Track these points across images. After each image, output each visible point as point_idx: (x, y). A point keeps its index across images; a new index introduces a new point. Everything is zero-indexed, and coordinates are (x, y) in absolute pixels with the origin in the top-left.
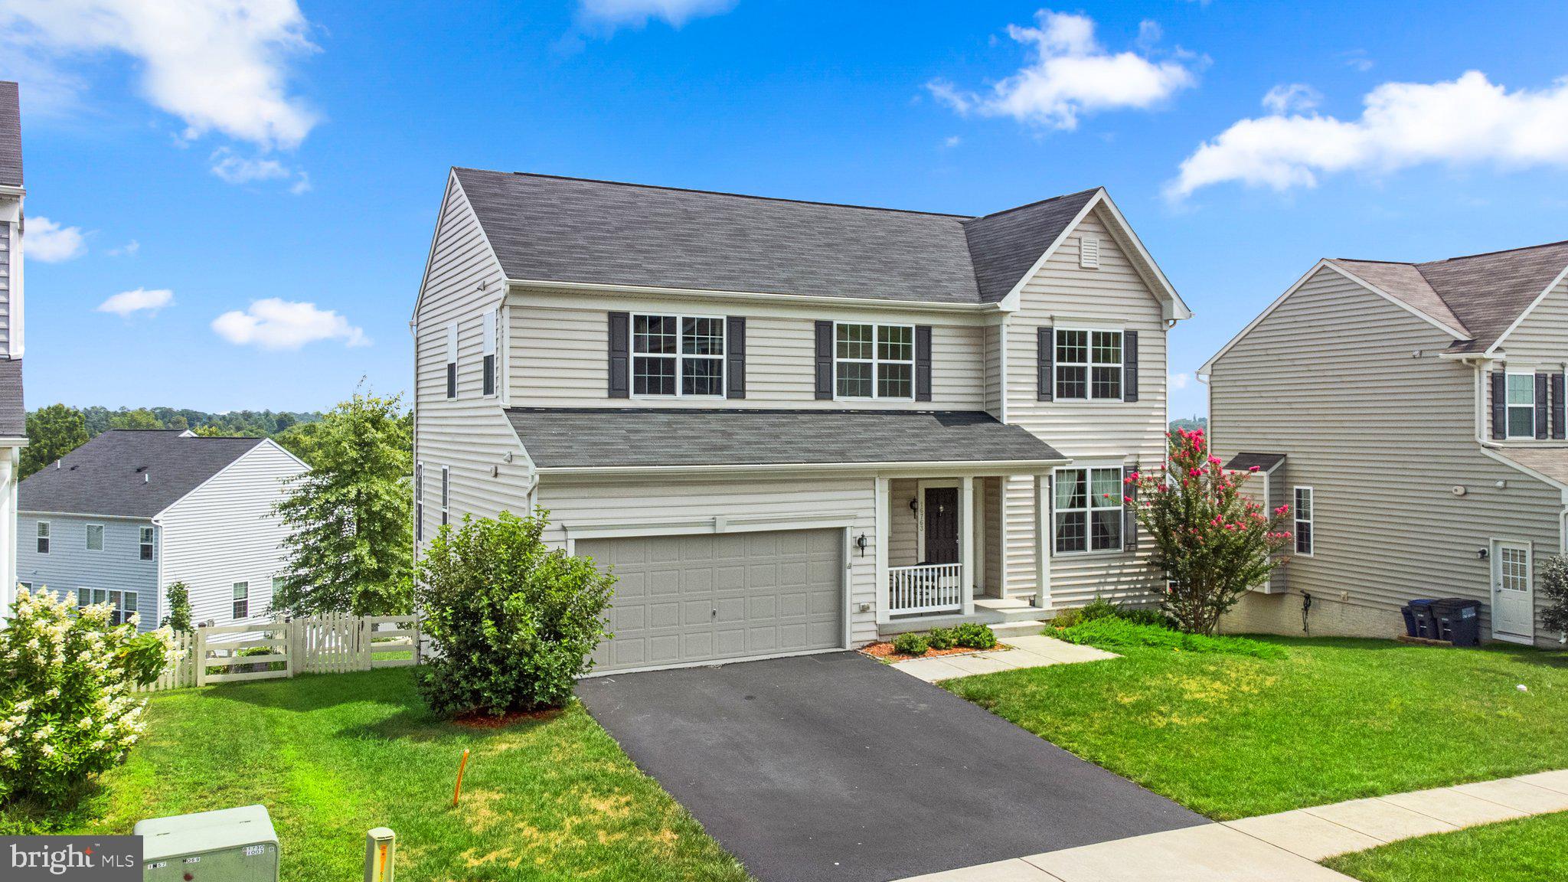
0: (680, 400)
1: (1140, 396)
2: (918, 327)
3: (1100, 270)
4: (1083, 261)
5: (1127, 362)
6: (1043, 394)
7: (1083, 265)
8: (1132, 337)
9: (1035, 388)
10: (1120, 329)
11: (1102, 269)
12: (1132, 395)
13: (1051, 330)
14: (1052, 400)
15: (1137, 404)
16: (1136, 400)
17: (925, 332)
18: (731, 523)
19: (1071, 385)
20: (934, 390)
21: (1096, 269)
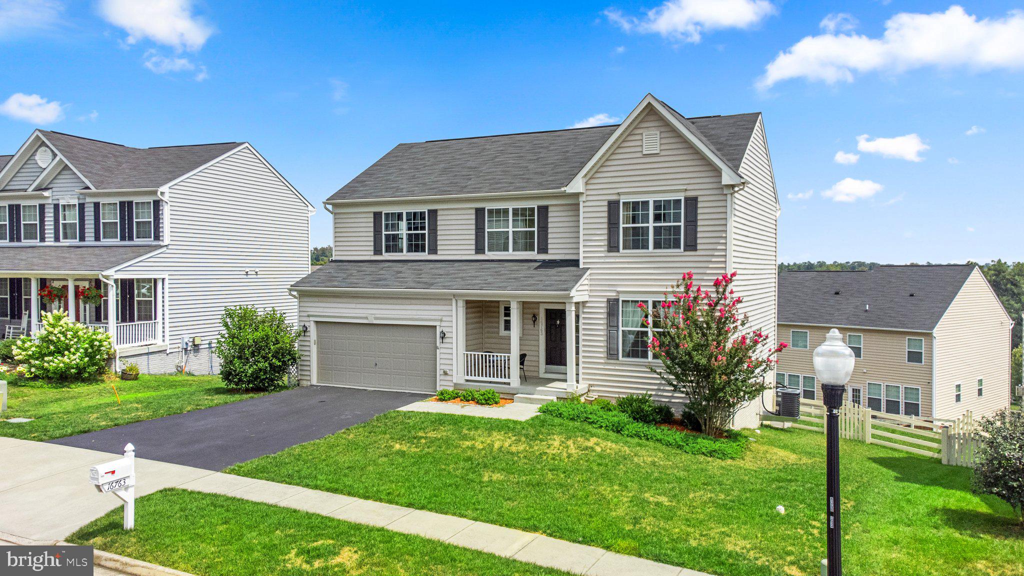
0: (405, 255)
1: (699, 247)
2: (539, 207)
3: (661, 154)
4: (644, 149)
5: (686, 221)
6: (613, 247)
7: (645, 153)
8: (692, 203)
9: (606, 243)
10: (681, 197)
11: (663, 153)
12: (691, 246)
13: (618, 202)
14: (618, 251)
15: (698, 253)
16: (696, 250)
17: (544, 210)
18: (376, 318)
19: (637, 240)
20: (550, 246)
21: (658, 154)
